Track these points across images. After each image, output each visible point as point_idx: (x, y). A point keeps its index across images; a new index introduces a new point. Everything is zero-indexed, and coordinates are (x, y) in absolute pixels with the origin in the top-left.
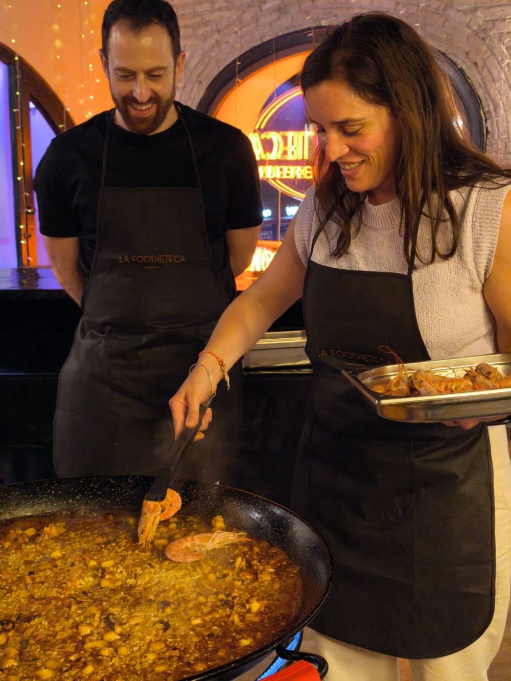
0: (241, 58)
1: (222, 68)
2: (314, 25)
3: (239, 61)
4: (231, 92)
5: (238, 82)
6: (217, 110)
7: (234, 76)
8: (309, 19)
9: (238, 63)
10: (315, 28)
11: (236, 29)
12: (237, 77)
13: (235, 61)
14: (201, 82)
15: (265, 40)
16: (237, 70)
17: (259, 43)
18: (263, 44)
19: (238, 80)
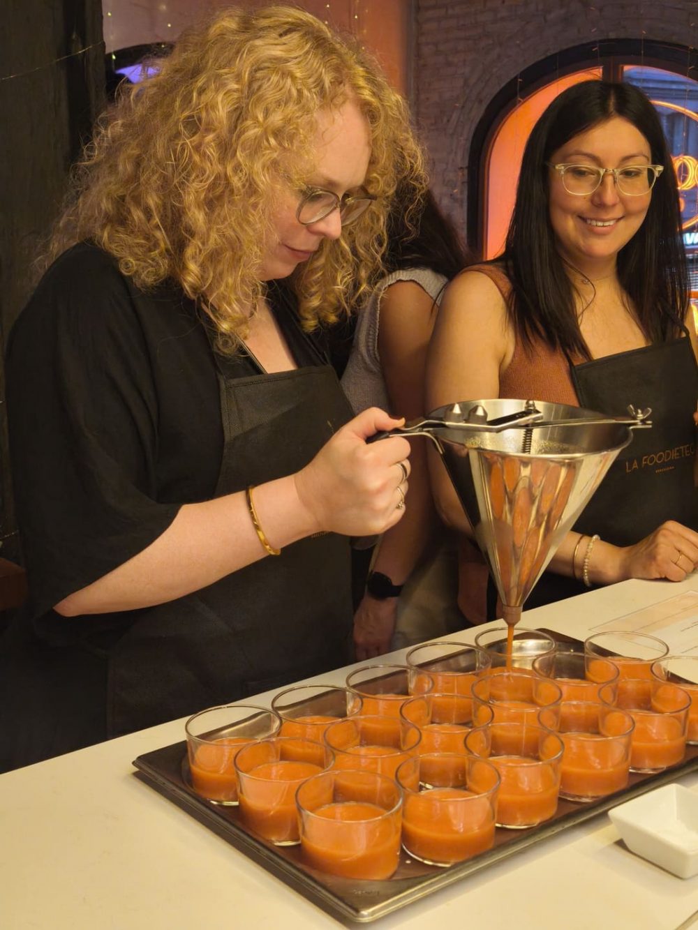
0: (523, 74)
1: (503, 85)
2: (600, 38)
3: (520, 78)
4: (512, 114)
5: (520, 101)
6: (498, 130)
7: (515, 94)
8: (595, 31)
9: (520, 80)
10: (601, 41)
11: (518, 42)
12: (518, 96)
13: (516, 78)
14: (481, 101)
15: (549, 54)
16: (518, 88)
17: (543, 57)
18: (547, 58)
19: (519, 99)
